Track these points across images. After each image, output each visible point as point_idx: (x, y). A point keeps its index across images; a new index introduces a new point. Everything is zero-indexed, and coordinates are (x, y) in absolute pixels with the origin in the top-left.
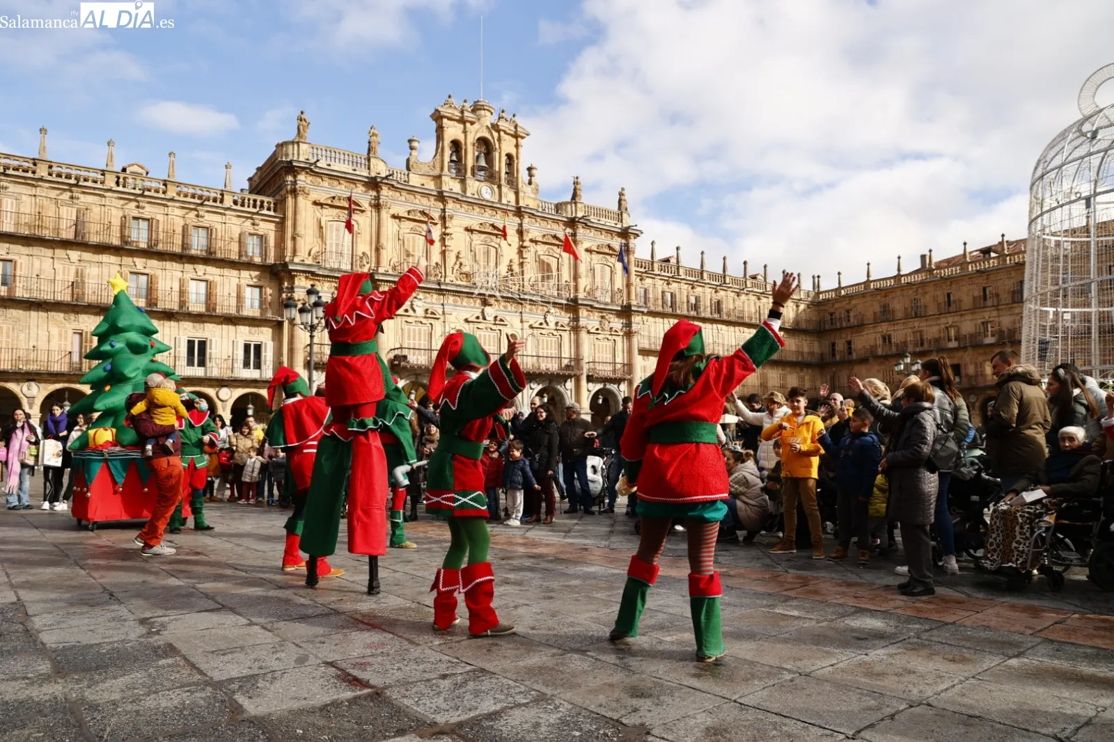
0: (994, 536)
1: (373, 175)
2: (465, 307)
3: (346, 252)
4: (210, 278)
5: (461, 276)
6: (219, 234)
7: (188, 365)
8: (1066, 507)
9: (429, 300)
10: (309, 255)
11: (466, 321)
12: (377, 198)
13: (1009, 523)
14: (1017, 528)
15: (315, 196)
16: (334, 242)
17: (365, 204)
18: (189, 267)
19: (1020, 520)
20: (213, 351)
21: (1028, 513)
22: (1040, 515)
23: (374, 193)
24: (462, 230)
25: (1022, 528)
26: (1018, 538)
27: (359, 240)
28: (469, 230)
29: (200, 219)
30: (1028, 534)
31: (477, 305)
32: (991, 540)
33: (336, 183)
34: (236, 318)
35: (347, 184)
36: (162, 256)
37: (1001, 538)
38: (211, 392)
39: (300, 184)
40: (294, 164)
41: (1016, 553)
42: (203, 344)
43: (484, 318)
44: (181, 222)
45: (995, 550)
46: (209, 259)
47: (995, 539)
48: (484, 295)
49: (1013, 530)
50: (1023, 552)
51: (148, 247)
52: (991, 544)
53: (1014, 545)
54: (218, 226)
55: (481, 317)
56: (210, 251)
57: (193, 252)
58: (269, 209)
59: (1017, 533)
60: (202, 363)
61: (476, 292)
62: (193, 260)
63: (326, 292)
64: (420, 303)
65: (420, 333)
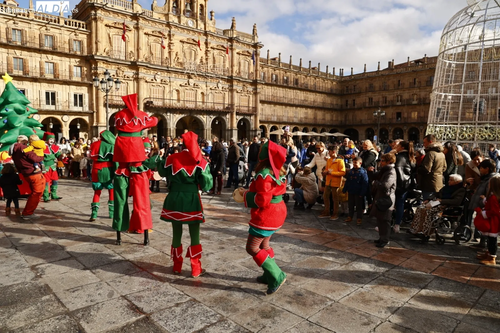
0: (417, 219)
1: (135, 12)
2: (180, 79)
3: (122, 51)
4: (55, 62)
5: (178, 64)
6: (58, 39)
7: (47, 104)
8: (448, 210)
9: (163, 75)
10: (104, 51)
11: (181, 85)
12: (137, 24)
13: (423, 215)
14: (426, 217)
15: (106, 22)
16: (117, 45)
17: (131, 27)
18: (44, 56)
19: (428, 214)
20: (59, 97)
21: (431, 211)
22: (436, 212)
23: (136, 22)
24: (179, 42)
25: (428, 217)
26: (426, 221)
27: (129, 45)
28: (182, 42)
29: (48, 31)
30: (430, 220)
31: (186, 78)
32: (415, 221)
33: (117, 15)
34: (69, 82)
35: (122, 16)
36: (29, 49)
37: (419, 220)
38: (59, 117)
39: (98, 15)
40: (95, 5)
41: (424, 228)
42: (53, 94)
43: (189, 85)
44: (39, 33)
45: (416, 225)
46: (54, 52)
47: (417, 220)
48: (189, 73)
49: (424, 218)
50: (427, 227)
51: (22, 44)
52: (415, 222)
53: (424, 224)
54: (58, 35)
55: (187, 84)
56: (54, 47)
57: (45, 48)
58: (83, 27)
59: (426, 220)
60: (54, 103)
61: (185, 72)
62: (46, 52)
63: (113, 70)
64: (158, 77)
65: (159, 91)
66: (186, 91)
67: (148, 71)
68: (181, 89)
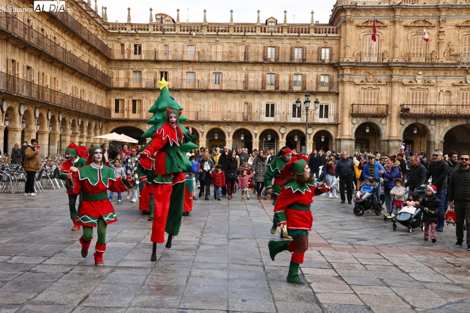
1: (392, 3)
2: (452, 76)
3: (374, 52)
4: (303, 73)
5: (450, 57)
6: (307, 50)
9: (427, 75)
10: (353, 56)
11: (454, 85)
12: (394, 17)
15: (357, 22)
16: (368, 47)
17: (386, 22)
18: (293, 68)
23: (392, 15)
24: (453, 27)
27: (382, 44)
28: (458, 27)
29: (298, 44)
31: (462, 74)
33: (369, 13)
34: (315, 92)
35: (375, 12)
36: (280, 64)
38: (303, 130)
39: (348, 17)
40: (344, 7)
43: (467, 82)
44: (289, 46)
46: (303, 63)
48: (466, 67)
51: (275, 60)
54: (307, 46)
55: (463, 82)
56: (304, 59)
57: (295, 61)
58: (333, 33)
61: (459, 66)
62: (295, 64)
63: (362, 75)
64: (419, 77)
65: (420, 95)
66: (461, 92)
67: (407, 71)
68: (453, 89)
